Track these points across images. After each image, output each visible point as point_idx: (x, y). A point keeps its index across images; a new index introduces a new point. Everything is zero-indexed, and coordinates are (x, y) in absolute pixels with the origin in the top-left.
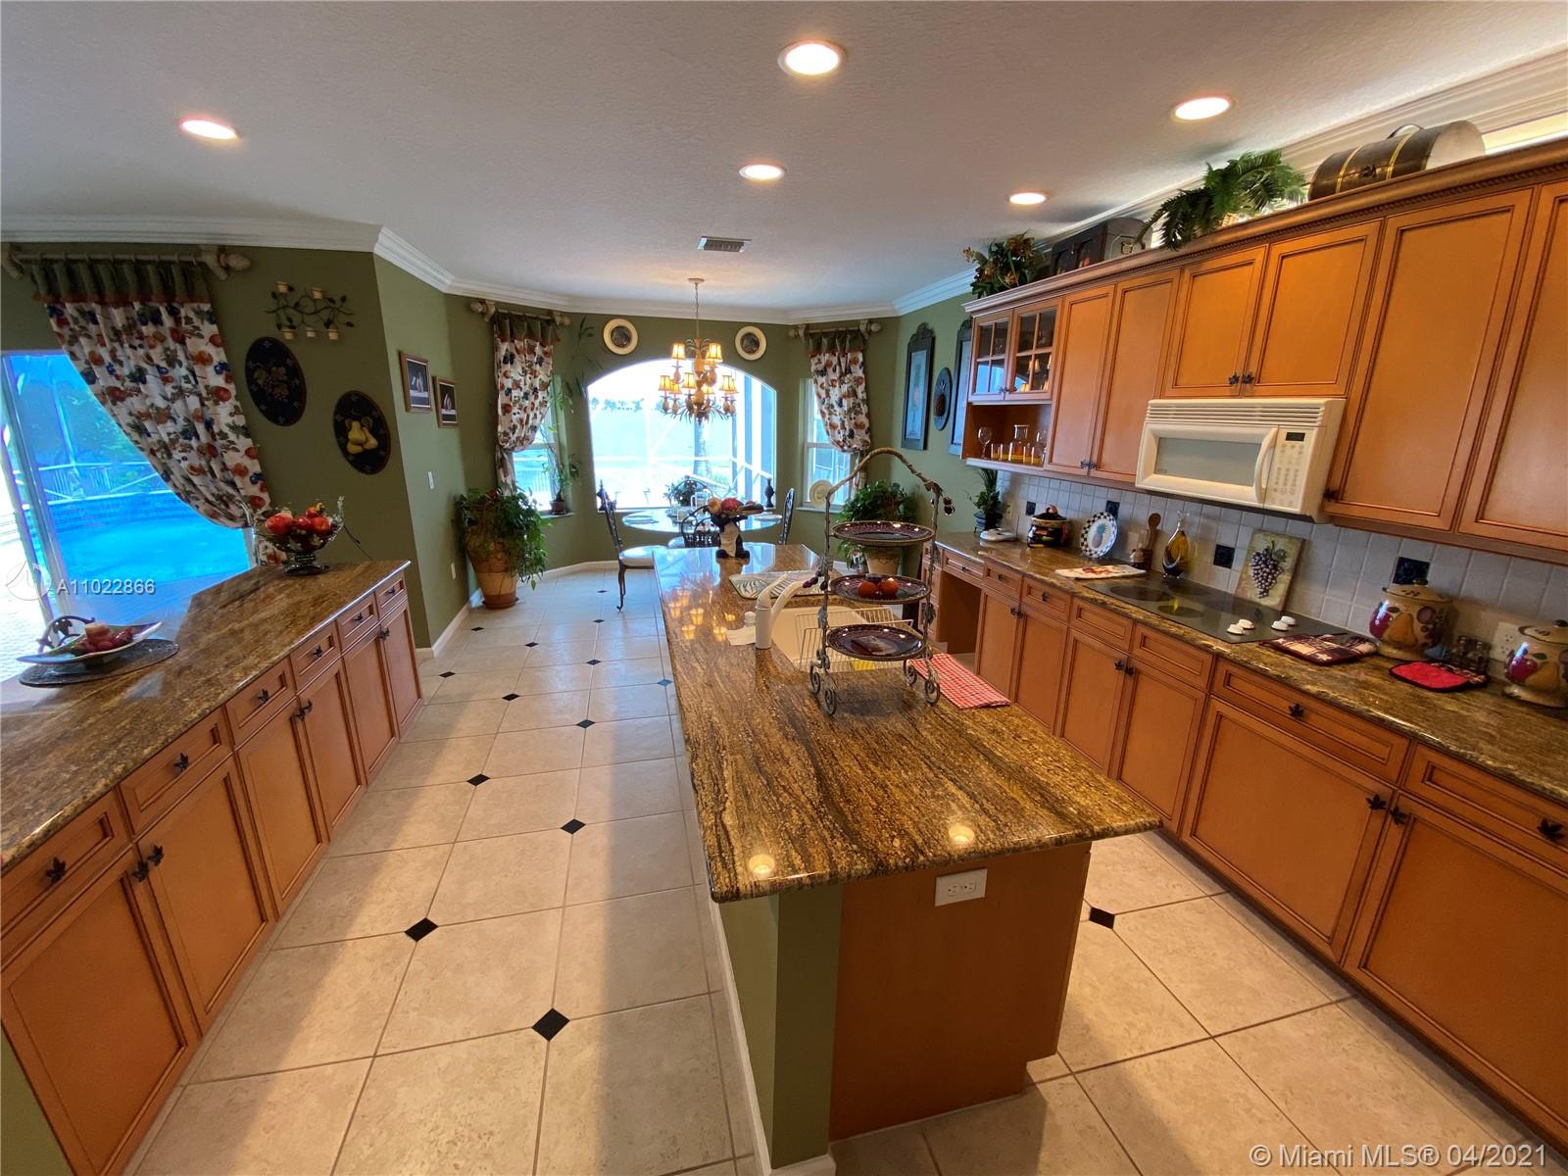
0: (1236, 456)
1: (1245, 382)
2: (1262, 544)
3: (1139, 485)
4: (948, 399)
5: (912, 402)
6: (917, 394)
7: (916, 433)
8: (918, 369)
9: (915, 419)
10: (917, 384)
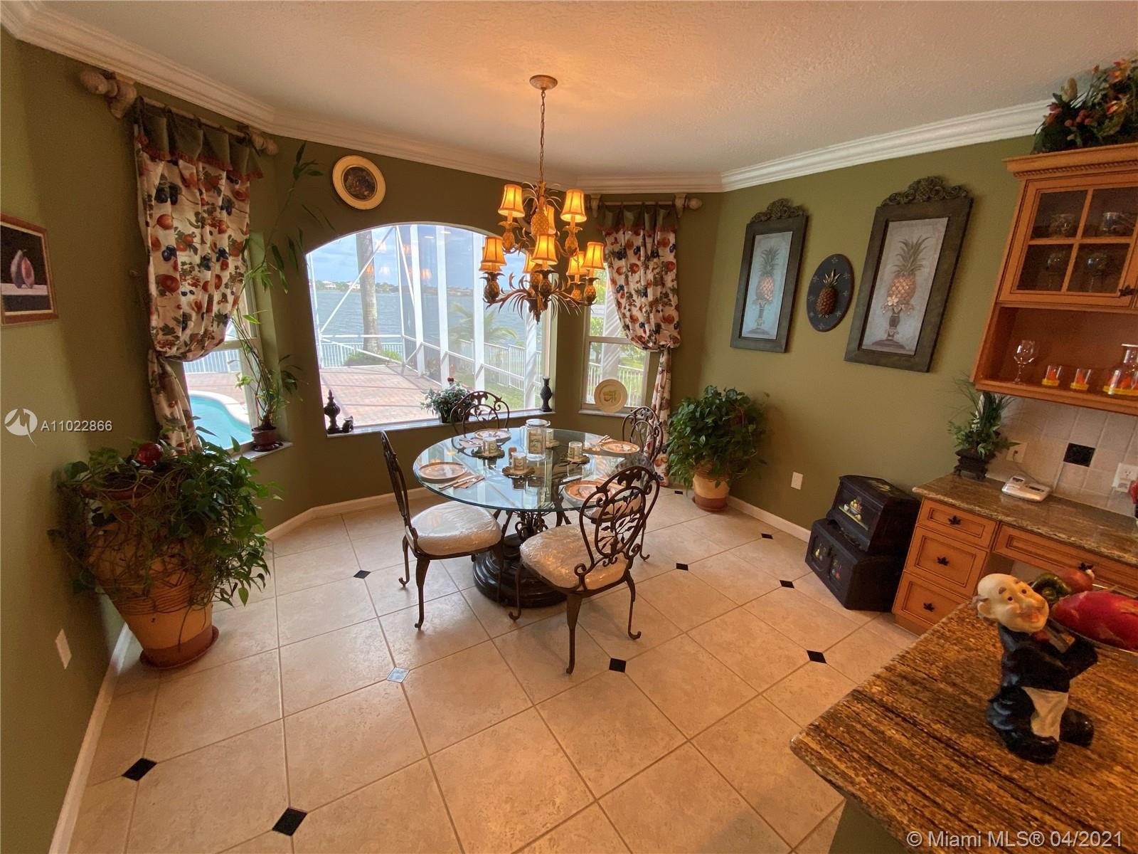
4: (846, 294)
5: (757, 294)
6: (767, 285)
7: (764, 333)
8: (771, 255)
9: (760, 316)
10: (768, 272)
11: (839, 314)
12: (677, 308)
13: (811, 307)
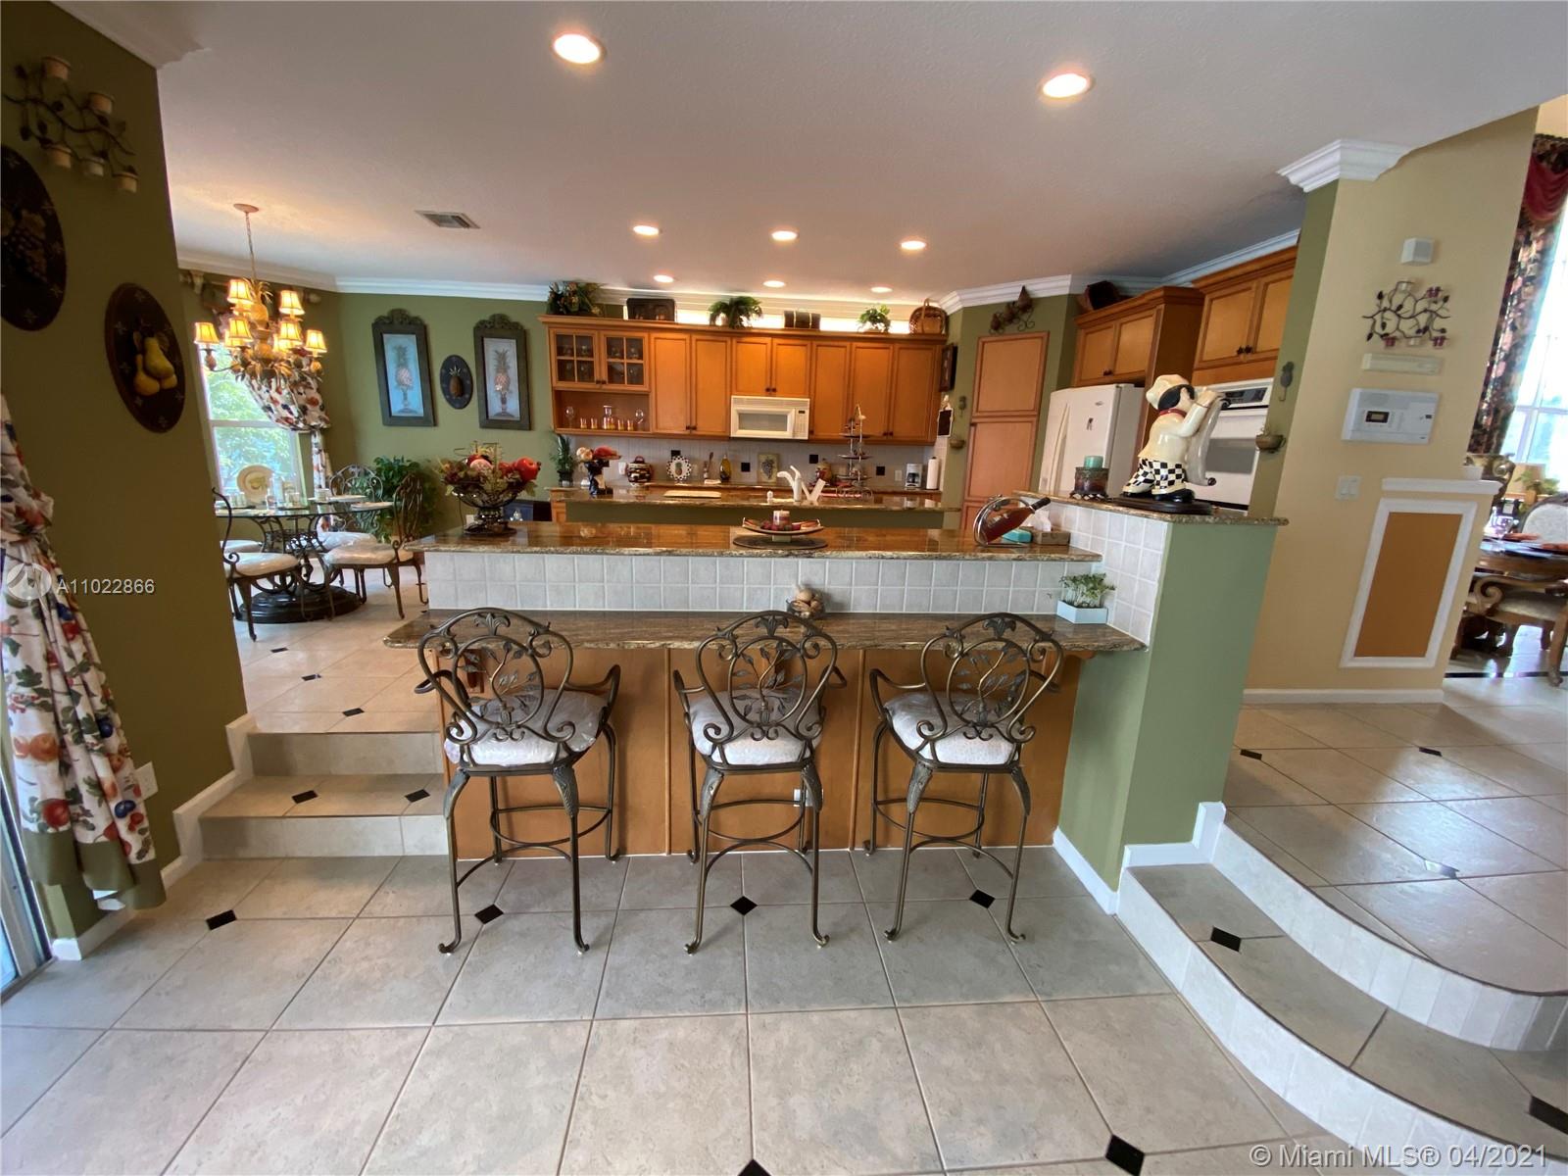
0: (779, 421)
1: (771, 391)
2: (763, 458)
3: (732, 435)
4: (468, 382)
5: (397, 381)
6: (404, 374)
7: (411, 411)
8: (401, 352)
9: (405, 398)
10: (402, 363)
11: (467, 396)
12: (318, 390)
13: (446, 391)
